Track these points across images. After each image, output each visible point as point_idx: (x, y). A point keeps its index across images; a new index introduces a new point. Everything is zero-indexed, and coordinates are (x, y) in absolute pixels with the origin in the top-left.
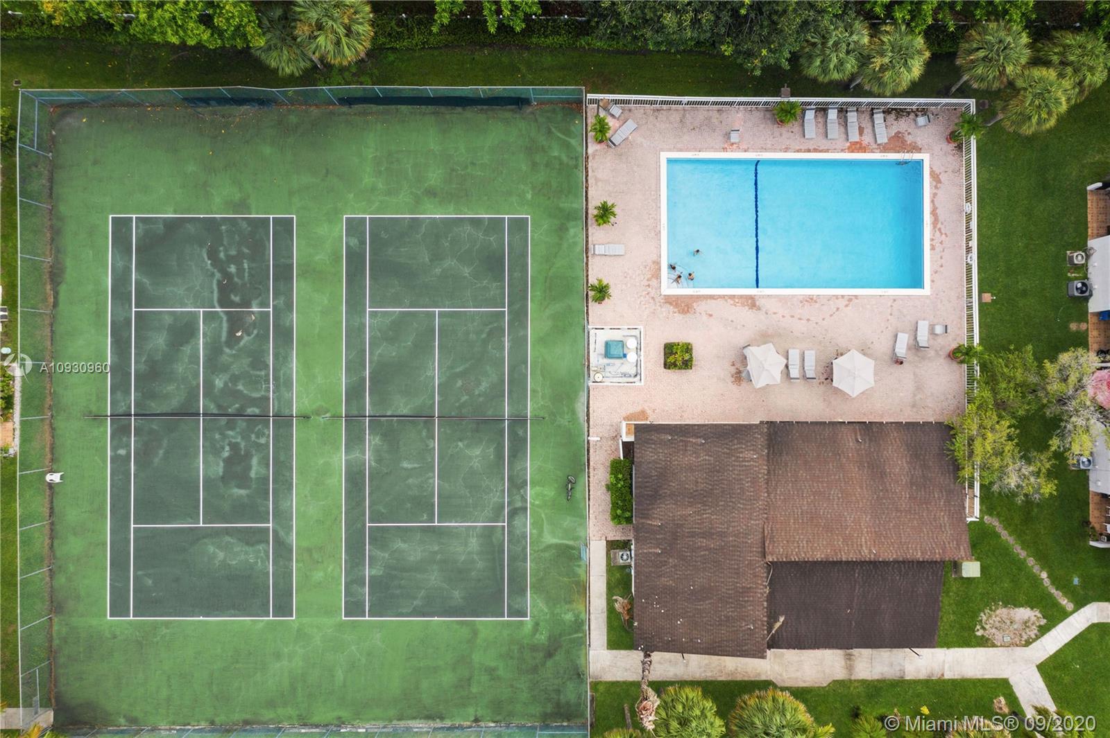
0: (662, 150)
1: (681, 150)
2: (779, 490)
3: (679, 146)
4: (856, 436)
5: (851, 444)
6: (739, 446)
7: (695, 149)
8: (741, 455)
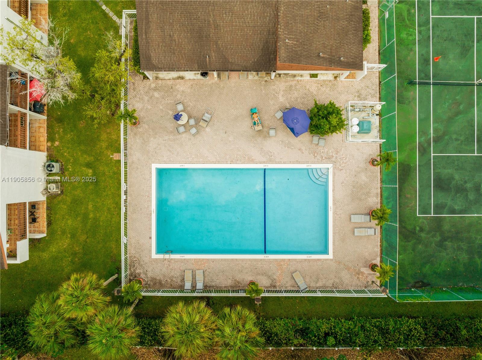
0: (331, 260)
1: (319, 260)
2: (268, 20)
3: (319, 263)
4: (210, 61)
5: (213, 54)
6: (297, 49)
7: (309, 261)
8: (295, 42)
